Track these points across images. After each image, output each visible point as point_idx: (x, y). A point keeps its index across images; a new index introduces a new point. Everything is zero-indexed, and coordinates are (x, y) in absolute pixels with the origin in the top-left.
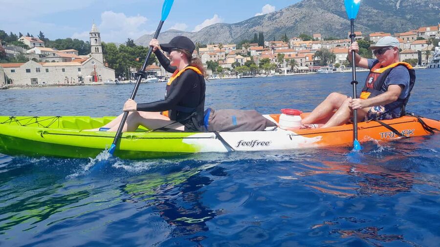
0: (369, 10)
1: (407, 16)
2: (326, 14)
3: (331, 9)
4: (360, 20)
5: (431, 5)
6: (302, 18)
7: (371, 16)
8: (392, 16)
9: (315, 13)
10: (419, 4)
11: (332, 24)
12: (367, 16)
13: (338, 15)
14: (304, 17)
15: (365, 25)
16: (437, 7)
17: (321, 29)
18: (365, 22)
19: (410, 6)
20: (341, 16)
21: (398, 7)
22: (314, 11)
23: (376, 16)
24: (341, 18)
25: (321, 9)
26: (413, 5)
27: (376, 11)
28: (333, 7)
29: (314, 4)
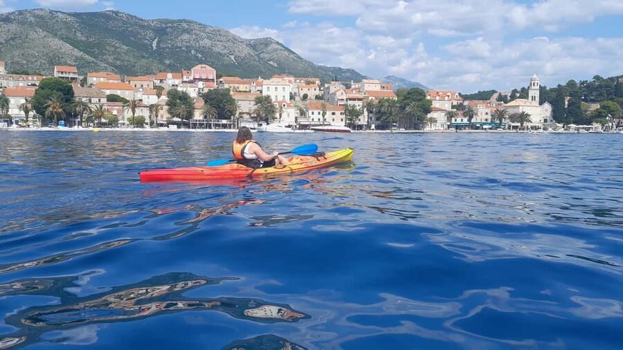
0: (117, 45)
1: (166, 61)
2: (50, 39)
3: (59, 33)
4: (104, 57)
5: (193, 52)
6: (9, 40)
7: (119, 54)
8: (148, 58)
9: (33, 35)
10: (181, 48)
11: (61, 56)
12: (114, 53)
13: (70, 45)
14: (13, 39)
15: (111, 65)
16: (200, 56)
17: (43, 61)
18: (111, 61)
19: (168, 47)
20: (75, 47)
21: (155, 48)
22: (31, 33)
23: (126, 54)
24: (76, 50)
25: (43, 30)
26: (172, 49)
27: (125, 48)
28: (63, 31)
29: (31, 21)
